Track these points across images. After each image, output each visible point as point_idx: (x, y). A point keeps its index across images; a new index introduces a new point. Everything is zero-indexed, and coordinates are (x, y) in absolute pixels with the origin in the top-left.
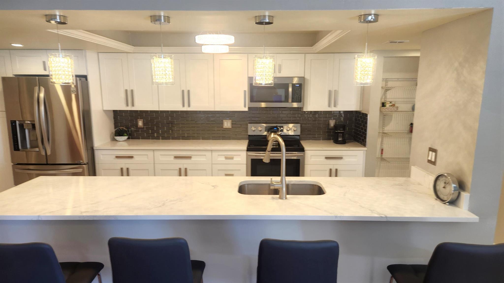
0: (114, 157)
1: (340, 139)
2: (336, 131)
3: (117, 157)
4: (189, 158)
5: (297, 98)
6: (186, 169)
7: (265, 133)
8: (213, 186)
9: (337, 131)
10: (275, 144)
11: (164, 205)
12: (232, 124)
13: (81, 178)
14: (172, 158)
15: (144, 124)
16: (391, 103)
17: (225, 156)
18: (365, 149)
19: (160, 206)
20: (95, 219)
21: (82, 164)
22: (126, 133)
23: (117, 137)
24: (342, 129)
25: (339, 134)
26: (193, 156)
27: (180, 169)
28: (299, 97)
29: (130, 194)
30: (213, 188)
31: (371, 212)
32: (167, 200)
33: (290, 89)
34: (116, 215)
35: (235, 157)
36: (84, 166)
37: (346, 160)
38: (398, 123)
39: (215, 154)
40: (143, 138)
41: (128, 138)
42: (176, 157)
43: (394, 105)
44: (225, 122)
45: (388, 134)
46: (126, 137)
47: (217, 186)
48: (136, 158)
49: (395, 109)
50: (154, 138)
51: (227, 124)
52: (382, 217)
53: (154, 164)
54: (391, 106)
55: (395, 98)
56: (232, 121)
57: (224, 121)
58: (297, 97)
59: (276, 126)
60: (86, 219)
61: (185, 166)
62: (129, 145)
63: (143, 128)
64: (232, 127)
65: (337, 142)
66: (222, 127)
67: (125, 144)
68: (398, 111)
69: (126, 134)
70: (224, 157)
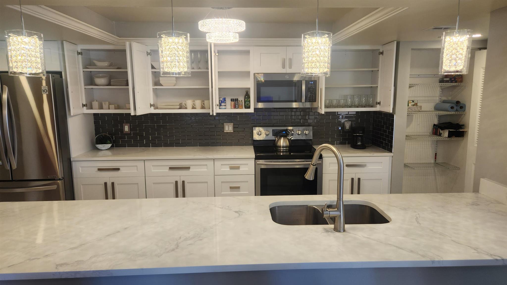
0: (96, 169)
1: (359, 143)
2: (354, 135)
3: (100, 170)
4: (188, 168)
5: (311, 97)
6: (183, 182)
7: (273, 138)
8: (236, 212)
9: (356, 135)
10: (285, 150)
11: (177, 246)
12: (234, 128)
13: (55, 204)
14: (167, 170)
15: (131, 129)
16: (413, 102)
17: (230, 166)
18: (391, 154)
19: (173, 250)
20: (78, 276)
21: (56, 179)
22: (109, 140)
23: (99, 145)
24: (361, 132)
25: (358, 138)
26: (191, 167)
27: (176, 182)
28: (314, 95)
29: (126, 229)
30: (237, 215)
31: (476, 251)
32: (180, 238)
33: (304, 87)
34: (110, 269)
35: (241, 166)
36: (59, 181)
37: (370, 167)
38: (419, 125)
39: (218, 163)
40: (130, 145)
41: (112, 146)
42: (171, 168)
43: (416, 104)
44: (226, 126)
45: (409, 137)
46: (109, 145)
47: (242, 212)
48: (123, 171)
49: (419, 108)
50: (142, 145)
51: (229, 128)
52: (497, 260)
53: (145, 176)
54: (414, 105)
55: (419, 97)
56: (234, 124)
57: (225, 124)
58: (311, 95)
59: (286, 129)
60: (63, 277)
61: (183, 179)
62: (114, 155)
63: (130, 134)
64: (234, 131)
65: (355, 146)
66: (223, 132)
67: (108, 153)
68: (421, 110)
69: (109, 142)
70: (228, 166)
